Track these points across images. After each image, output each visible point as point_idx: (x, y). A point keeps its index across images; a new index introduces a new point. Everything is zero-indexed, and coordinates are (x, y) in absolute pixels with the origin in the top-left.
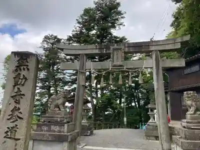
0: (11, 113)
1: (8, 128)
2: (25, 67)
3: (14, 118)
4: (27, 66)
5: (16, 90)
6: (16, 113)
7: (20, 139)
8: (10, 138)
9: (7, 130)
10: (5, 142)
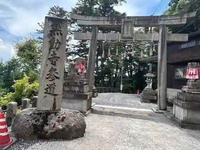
0: (49, 73)
1: (48, 85)
2: (59, 32)
3: (52, 77)
4: (61, 31)
5: (52, 53)
6: (53, 73)
7: (57, 95)
8: (49, 93)
9: (46, 87)
10: (45, 97)
